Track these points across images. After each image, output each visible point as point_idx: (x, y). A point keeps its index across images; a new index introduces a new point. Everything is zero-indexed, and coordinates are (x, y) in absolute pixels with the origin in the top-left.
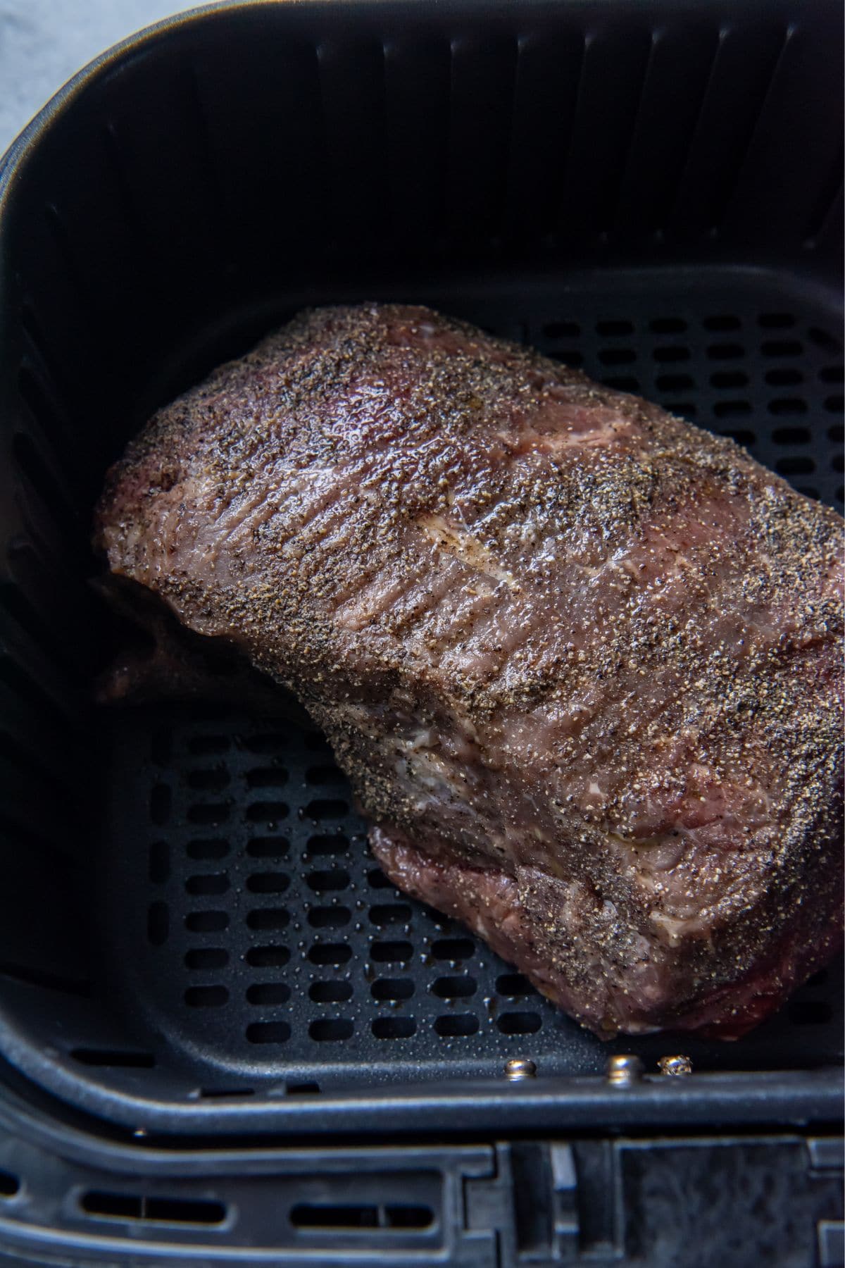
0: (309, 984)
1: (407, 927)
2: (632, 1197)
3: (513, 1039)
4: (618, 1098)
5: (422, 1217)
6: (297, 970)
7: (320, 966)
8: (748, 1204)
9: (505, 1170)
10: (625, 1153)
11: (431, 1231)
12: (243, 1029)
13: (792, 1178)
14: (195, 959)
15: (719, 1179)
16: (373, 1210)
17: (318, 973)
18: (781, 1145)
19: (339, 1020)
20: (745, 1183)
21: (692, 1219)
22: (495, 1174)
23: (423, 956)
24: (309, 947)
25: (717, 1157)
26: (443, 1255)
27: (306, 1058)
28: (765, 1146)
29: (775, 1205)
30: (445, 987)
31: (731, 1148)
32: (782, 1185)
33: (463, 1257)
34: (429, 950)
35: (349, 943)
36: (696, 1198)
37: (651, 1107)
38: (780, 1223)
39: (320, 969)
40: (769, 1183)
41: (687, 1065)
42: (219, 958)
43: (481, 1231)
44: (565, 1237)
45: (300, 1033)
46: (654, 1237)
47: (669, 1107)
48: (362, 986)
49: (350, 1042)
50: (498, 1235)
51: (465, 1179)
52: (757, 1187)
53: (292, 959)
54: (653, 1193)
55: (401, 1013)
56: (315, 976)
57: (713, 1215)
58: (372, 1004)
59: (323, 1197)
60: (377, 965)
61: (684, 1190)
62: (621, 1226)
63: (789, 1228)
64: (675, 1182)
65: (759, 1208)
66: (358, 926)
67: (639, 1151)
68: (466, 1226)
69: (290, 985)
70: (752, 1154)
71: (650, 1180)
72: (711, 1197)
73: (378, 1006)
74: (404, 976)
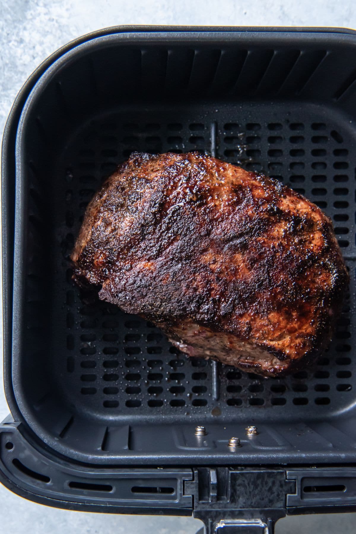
0: (125, 388)
1: (161, 368)
2: (233, 486)
3: (197, 408)
4: (231, 456)
5: (171, 490)
6: (121, 382)
7: (129, 381)
8: (267, 488)
9: (196, 478)
10: (232, 474)
11: (173, 494)
12: (102, 403)
13: (280, 482)
14: (84, 378)
15: (259, 482)
16: (156, 488)
17: (129, 384)
18: (278, 472)
19: (136, 400)
20: (266, 483)
21: (250, 492)
22: (193, 480)
23: (166, 379)
24: (125, 375)
25: (259, 476)
26: (177, 501)
27: (124, 414)
28: (274, 473)
29: (275, 489)
30: (174, 390)
31: (263, 473)
32: (277, 483)
33: (183, 502)
34: (169, 377)
35: (140, 373)
36: (252, 487)
37: (241, 459)
38: (276, 494)
39: (130, 382)
40: (274, 483)
41: (255, 430)
42: (93, 378)
43: (188, 495)
44: (212, 496)
45: (122, 404)
46: (239, 497)
47: (246, 459)
48: (144, 388)
49: (139, 408)
50: (193, 496)
51: (184, 481)
52: (270, 484)
53: (119, 379)
54: (239, 485)
55: (158, 398)
56: (127, 385)
57: (256, 492)
58: (148, 395)
59: (142, 485)
60: (150, 381)
61: (249, 484)
62: (229, 493)
63: (278, 495)
64: (246, 482)
65: (270, 490)
66: (143, 367)
67: (237, 473)
68: (184, 494)
69: (119, 388)
70: (270, 475)
71: (239, 481)
72: (256, 486)
73: (150, 396)
74: (160, 385)
